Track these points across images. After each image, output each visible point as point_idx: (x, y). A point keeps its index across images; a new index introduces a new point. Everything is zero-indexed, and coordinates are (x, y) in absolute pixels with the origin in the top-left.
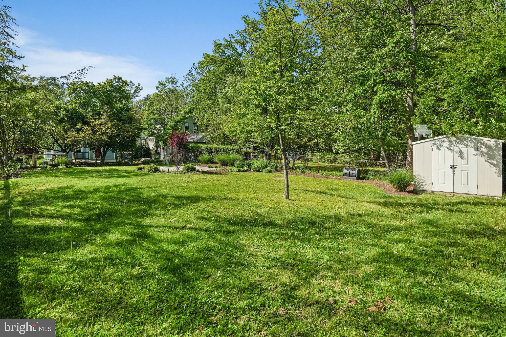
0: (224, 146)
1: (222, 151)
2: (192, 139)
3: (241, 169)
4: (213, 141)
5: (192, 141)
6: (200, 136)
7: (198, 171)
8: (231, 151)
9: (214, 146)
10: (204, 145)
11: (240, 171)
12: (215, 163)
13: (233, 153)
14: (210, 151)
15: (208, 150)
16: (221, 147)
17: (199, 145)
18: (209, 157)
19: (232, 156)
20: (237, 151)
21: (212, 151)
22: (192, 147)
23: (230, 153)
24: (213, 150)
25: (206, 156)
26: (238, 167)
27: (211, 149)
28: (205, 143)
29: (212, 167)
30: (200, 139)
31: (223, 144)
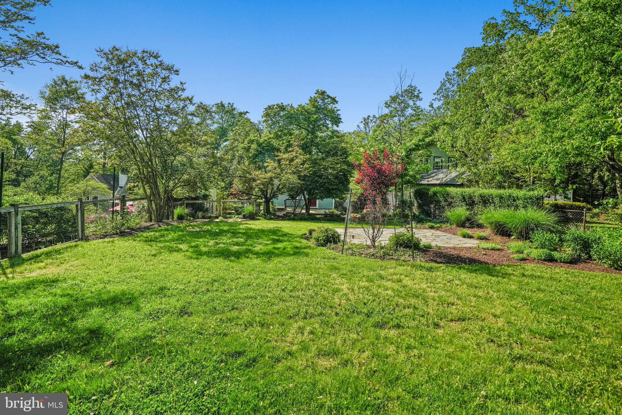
0: (502, 191)
1: (497, 200)
2: (438, 179)
3: (556, 255)
4: (477, 182)
5: (438, 182)
6: (454, 174)
7: (426, 250)
8: (521, 202)
9: (477, 191)
10: (458, 189)
11: (551, 260)
12: (480, 226)
13: (525, 207)
14: (470, 202)
15: (464, 198)
16: (494, 192)
17: (448, 189)
18: (468, 213)
19: (522, 213)
20: (538, 202)
21: (473, 202)
22: (435, 194)
23: (517, 207)
24: (476, 200)
25: (461, 211)
26: (543, 246)
27: (470, 198)
28: (462, 185)
29: (471, 237)
30: (453, 179)
31: (500, 186)
